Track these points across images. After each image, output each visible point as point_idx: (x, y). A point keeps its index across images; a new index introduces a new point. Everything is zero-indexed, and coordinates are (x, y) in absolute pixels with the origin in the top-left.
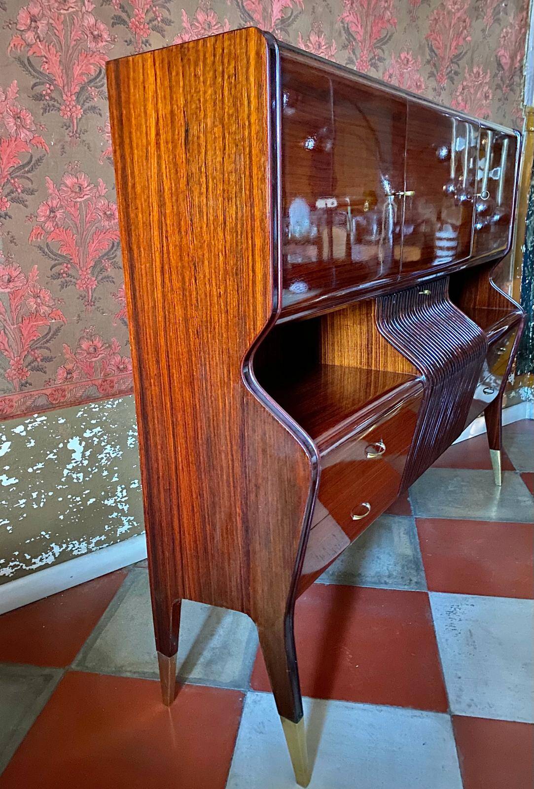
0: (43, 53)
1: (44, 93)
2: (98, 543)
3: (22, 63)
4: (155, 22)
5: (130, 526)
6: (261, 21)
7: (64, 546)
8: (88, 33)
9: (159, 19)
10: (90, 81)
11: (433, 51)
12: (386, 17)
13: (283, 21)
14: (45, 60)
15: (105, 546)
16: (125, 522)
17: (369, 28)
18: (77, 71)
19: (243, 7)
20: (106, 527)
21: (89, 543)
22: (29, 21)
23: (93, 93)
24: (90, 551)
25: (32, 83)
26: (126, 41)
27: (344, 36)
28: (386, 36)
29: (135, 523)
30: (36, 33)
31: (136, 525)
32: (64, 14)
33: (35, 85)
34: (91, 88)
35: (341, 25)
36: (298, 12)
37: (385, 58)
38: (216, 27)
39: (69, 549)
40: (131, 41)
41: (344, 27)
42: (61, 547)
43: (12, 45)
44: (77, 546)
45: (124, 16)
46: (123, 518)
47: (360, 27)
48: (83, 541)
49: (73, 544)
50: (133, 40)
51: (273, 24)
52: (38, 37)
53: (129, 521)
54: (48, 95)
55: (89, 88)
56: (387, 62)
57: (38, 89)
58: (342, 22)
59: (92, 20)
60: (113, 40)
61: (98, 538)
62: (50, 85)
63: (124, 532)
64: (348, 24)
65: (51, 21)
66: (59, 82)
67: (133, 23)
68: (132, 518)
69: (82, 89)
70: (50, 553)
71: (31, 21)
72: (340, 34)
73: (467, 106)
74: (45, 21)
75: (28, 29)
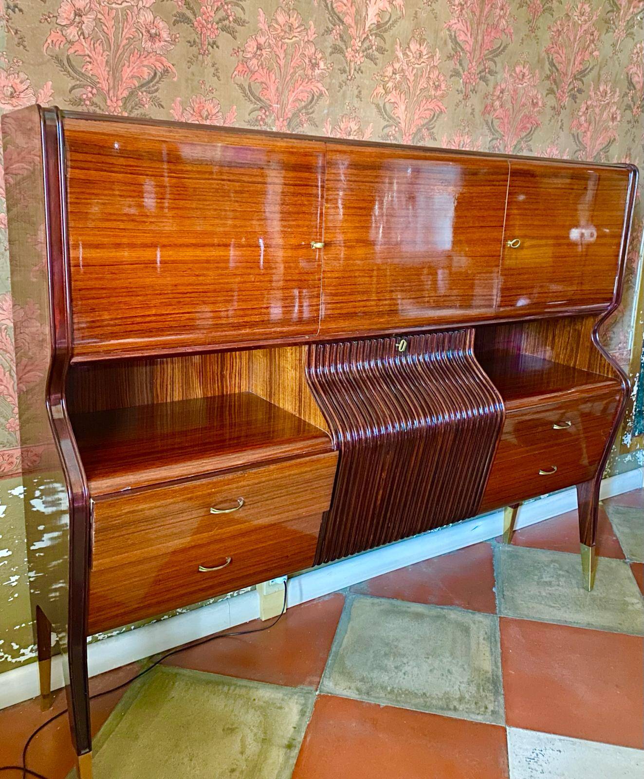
0: (87, 52)
1: (84, 96)
3: (60, 62)
4: (227, 22)
6: (353, 25)
8: (144, 31)
9: (231, 19)
10: (142, 86)
11: (554, 65)
12: (501, 26)
13: (379, 26)
14: (88, 59)
17: (480, 38)
18: (127, 73)
19: (333, 9)
22: (72, 15)
23: (144, 99)
25: (70, 86)
26: (189, 42)
27: (450, 45)
28: (499, 47)
30: (81, 29)
32: (117, 9)
33: (73, 88)
34: (142, 93)
35: (447, 32)
36: (398, 17)
37: (497, 71)
38: (299, 30)
40: (194, 42)
41: (451, 35)
43: (49, 41)
45: (189, 14)
47: (469, 36)
50: (197, 40)
51: (367, 29)
52: (83, 33)
54: (90, 99)
55: (140, 93)
56: (499, 76)
57: (77, 92)
58: (449, 30)
59: (150, 17)
60: (174, 42)
62: (92, 88)
64: (455, 32)
65: (100, 16)
66: (105, 85)
67: (200, 23)
69: (132, 93)
71: (76, 15)
72: (445, 43)
73: (591, 128)
74: (92, 16)
75: (71, 24)
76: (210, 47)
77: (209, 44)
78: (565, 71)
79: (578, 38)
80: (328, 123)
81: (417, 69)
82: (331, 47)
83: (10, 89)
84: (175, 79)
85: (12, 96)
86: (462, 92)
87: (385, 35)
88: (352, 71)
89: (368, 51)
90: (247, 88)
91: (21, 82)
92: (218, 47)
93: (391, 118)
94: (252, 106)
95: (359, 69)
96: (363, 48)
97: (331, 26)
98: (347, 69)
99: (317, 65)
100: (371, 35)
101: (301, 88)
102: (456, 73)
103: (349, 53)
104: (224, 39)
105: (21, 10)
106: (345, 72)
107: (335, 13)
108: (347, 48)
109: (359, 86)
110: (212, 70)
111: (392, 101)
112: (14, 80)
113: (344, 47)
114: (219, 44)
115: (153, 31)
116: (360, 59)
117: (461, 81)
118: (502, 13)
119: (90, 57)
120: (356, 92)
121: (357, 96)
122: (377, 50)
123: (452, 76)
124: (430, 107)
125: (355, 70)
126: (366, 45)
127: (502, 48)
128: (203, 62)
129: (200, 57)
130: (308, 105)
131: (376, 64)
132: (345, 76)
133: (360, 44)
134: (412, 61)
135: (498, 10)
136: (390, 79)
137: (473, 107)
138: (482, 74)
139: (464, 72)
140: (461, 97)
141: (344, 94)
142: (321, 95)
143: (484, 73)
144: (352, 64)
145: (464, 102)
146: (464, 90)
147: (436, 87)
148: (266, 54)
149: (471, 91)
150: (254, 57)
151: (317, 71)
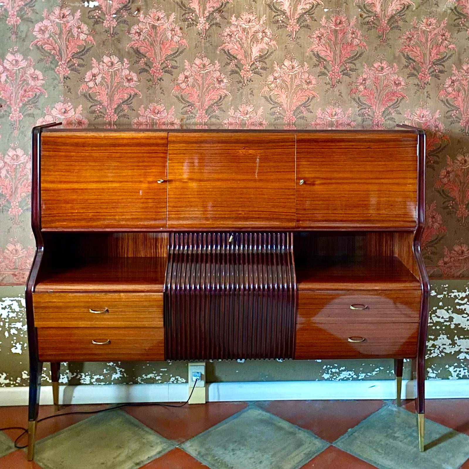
0: (98, 91)
1: (96, 110)
2: (98, 380)
3: (86, 96)
4: (167, 68)
5: (121, 376)
6: (243, 58)
7: (75, 374)
8: (124, 78)
9: (169, 67)
10: (124, 102)
11: (411, 59)
12: (355, 43)
13: (261, 57)
15: (102, 383)
16: (118, 371)
17: (338, 52)
18: (116, 97)
19: (229, 53)
20: (105, 370)
21: (92, 378)
22: (91, 77)
24: (91, 384)
25: (90, 106)
26: (147, 80)
27: (315, 59)
28: (356, 55)
29: (125, 374)
30: (95, 82)
31: (126, 376)
32: (111, 71)
35: (311, 53)
36: (273, 50)
37: (357, 68)
38: (209, 66)
39: (78, 377)
40: (150, 79)
41: (314, 54)
42: (73, 374)
43: (81, 89)
44: (83, 377)
45: (147, 68)
46: (117, 368)
47: (329, 52)
48: (88, 375)
49: (81, 375)
50: (152, 79)
51: (253, 59)
52: (96, 83)
53: (121, 371)
54: (98, 110)
57: (93, 108)
58: (312, 51)
59: (127, 72)
60: (139, 81)
61: (98, 377)
63: (116, 378)
64: (317, 52)
65: (104, 75)
66: (106, 104)
67: (152, 71)
68: (123, 370)
69: (119, 106)
70: (65, 376)
71: (93, 76)
72: (311, 58)
73: (461, 95)
74: (100, 76)
75: (91, 80)
76: (158, 81)
77: (158, 80)
78: (422, 61)
79: (429, 39)
80: (232, 109)
81: (292, 75)
82: (230, 71)
83: (64, 110)
84: (141, 97)
85: (65, 112)
86: (329, 84)
87: (266, 60)
88: (246, 81)
89: (255, 70)
90: (180, 97)
91: (69, 107)
92: (163, 80)
93: (276, 103)
94: (183, 105)
95: (250, 80)
96: (252, 69)
97: (229, 61)
99: (222, 81)
100: (256, 62)
101: (213, 93)
102: (324, 74)
103: (242, 73)
104: (166, 76)
105: (69, 78)
106: (241, 82)
107: (231, 55)
108: (240, 71)
109: (251, 89)
110: (160, 91)
111: (276, 94)
112: (66, 106)
113: (239, 70)
114: (163, 78)
115: (129, 78)
116: (250, 75)
117: (327, 78)
118: (354, 36)
119: (99, 93)
120: (249, 92)
121: (251, 94)
122: (261, 69)
123: (319, 76)
124: (305, 95)
126: (253, 67)
127: (358, 55)
128: (155, 88)
129: (154, 86)
130: (218, 101)
131: (261, 76)
132: (241, 84)
133: (249, 67)
134: (287, 71)
135: (350, 35)
136: (272, 82)
137: (340, 91)
138: (344, 72)
139: (329, 72)
140: (329, 86)
141: (241, 93)
142: (226, 95)
143: (346, 71)
144: (245, 78)
145: (331, 89)
146: (331, 82)
147: (307, 83)
148: (191, 80)
149: (336, 82)
150: (183, 82)
151: (222, 84)
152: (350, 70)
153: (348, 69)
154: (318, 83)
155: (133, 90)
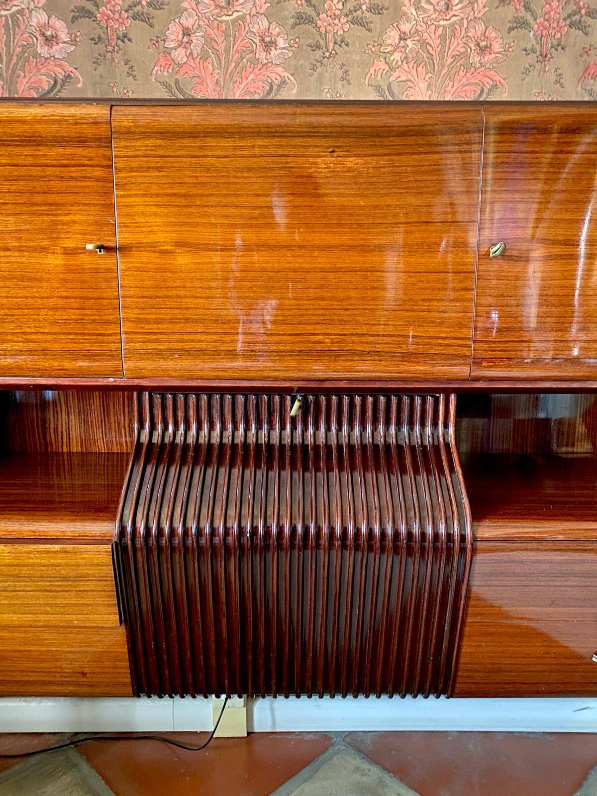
4: (139, 8)
8: (38, 34)
18: (23, 84)
26: (93, 39)
32: (6, 15)
40: (99, 38)
45: (90, 5)
50: (103, 36)
59: (44, 18)
60: (73, 42)
67: (103, 13)
76: (119, 41)
77: (118, 38)
81: (444, 27)
82: (293, 17)
84: (80, 85)
86: (534, 51)
88: (331, 45)
89: (355, 14)
90: (173, 85)
92: (130, 40)
95: (342, 41)
96: (346, 11)
98: (322, 43)
99: (273, 43)
101: (252, 76)
102: (521, 24)
103: (323, 21)
104: (137, 29)
106: (319, 47)
108: (318, 15)
109: (343, 65)
110: (126, 69)
111: (403, 78)
113: (314, 14)
114: (130, 36)
115: (49, 33)
116: (342, 27)
117: (531, 34)
120: (340, 73)
121: (343, 79)
122: (369, 10)
123: (511, 29)
124: (473, 80)
125: (336, 43)
128: (113, 59)
129: (109, 55)
131: (369, 30)
132: (319, 53)
133: (340, 6)
134: (434, 16)
136: (396, 48)
137: (559, 71)
138: (574, 18)
139: (535, 19)
140: (532, 58)
141: (321, 75)
142: (284, 82)
143: (577, 17)
144: (330, 36)
145: (538, 66)
146: (538, 47)
147: (481, 49)
148: (197, 39)
149: (552, 47)
150: (180, 45)
151: (274, 52)
152: (588, 14)
153: (583, 11)
154: (507, 48)
155: (60, 66)
